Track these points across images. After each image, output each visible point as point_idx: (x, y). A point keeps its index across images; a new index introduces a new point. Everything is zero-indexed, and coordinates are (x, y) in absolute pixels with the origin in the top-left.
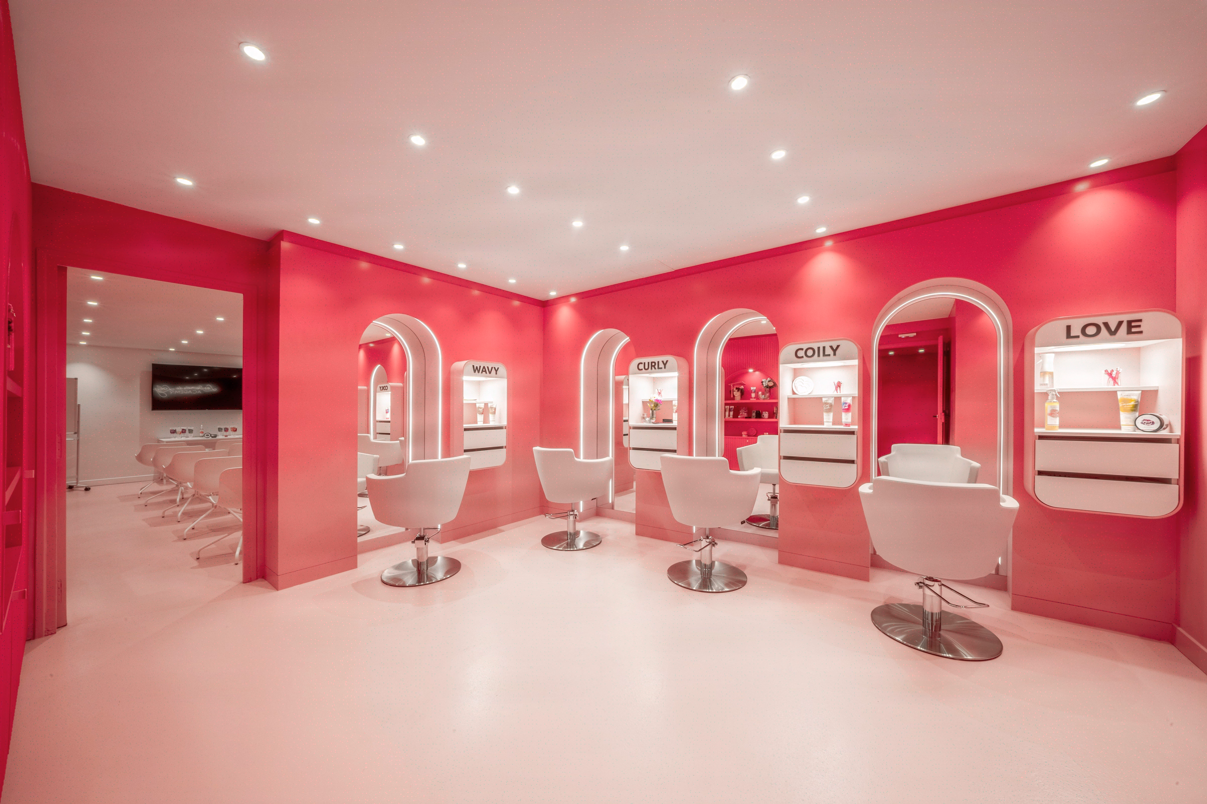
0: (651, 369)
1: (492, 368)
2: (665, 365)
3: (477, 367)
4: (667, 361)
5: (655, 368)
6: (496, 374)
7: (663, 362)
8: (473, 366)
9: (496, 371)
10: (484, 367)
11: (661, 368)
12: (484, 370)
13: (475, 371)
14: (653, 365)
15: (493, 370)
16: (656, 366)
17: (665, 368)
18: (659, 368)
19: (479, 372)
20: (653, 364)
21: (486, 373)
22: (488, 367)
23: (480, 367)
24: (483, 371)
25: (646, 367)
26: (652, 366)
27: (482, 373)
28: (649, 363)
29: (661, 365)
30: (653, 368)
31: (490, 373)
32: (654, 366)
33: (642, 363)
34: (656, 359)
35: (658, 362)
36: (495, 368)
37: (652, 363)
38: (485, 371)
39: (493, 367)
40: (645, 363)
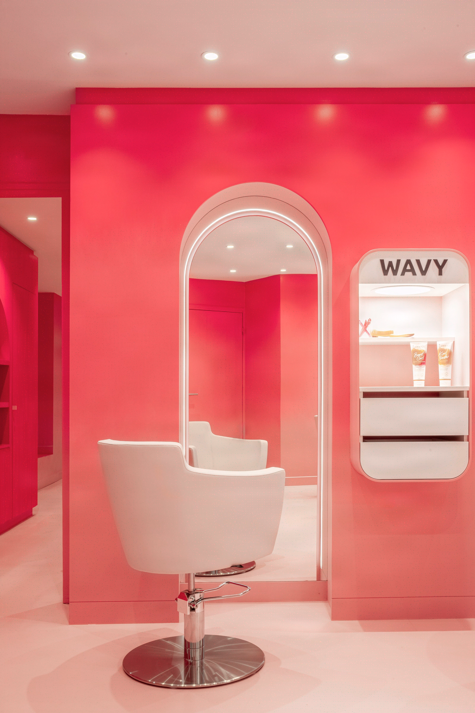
1: (429, 262)
3: (390, 264)
6: (440, 273)
8: (382, 262)
9: (440, 268)
10: (408, 262)
12: (408, 267)
13: (385, 272)
15: (433, 266)
19: (395, 272)
21: (414, 274)
22: (418, 262)
23: (399, 261)
24: (405, 270)
27: (403, 274)
31: (424, 273)
36: (436, 261)
38: (412, 270)
39: (432, 259)
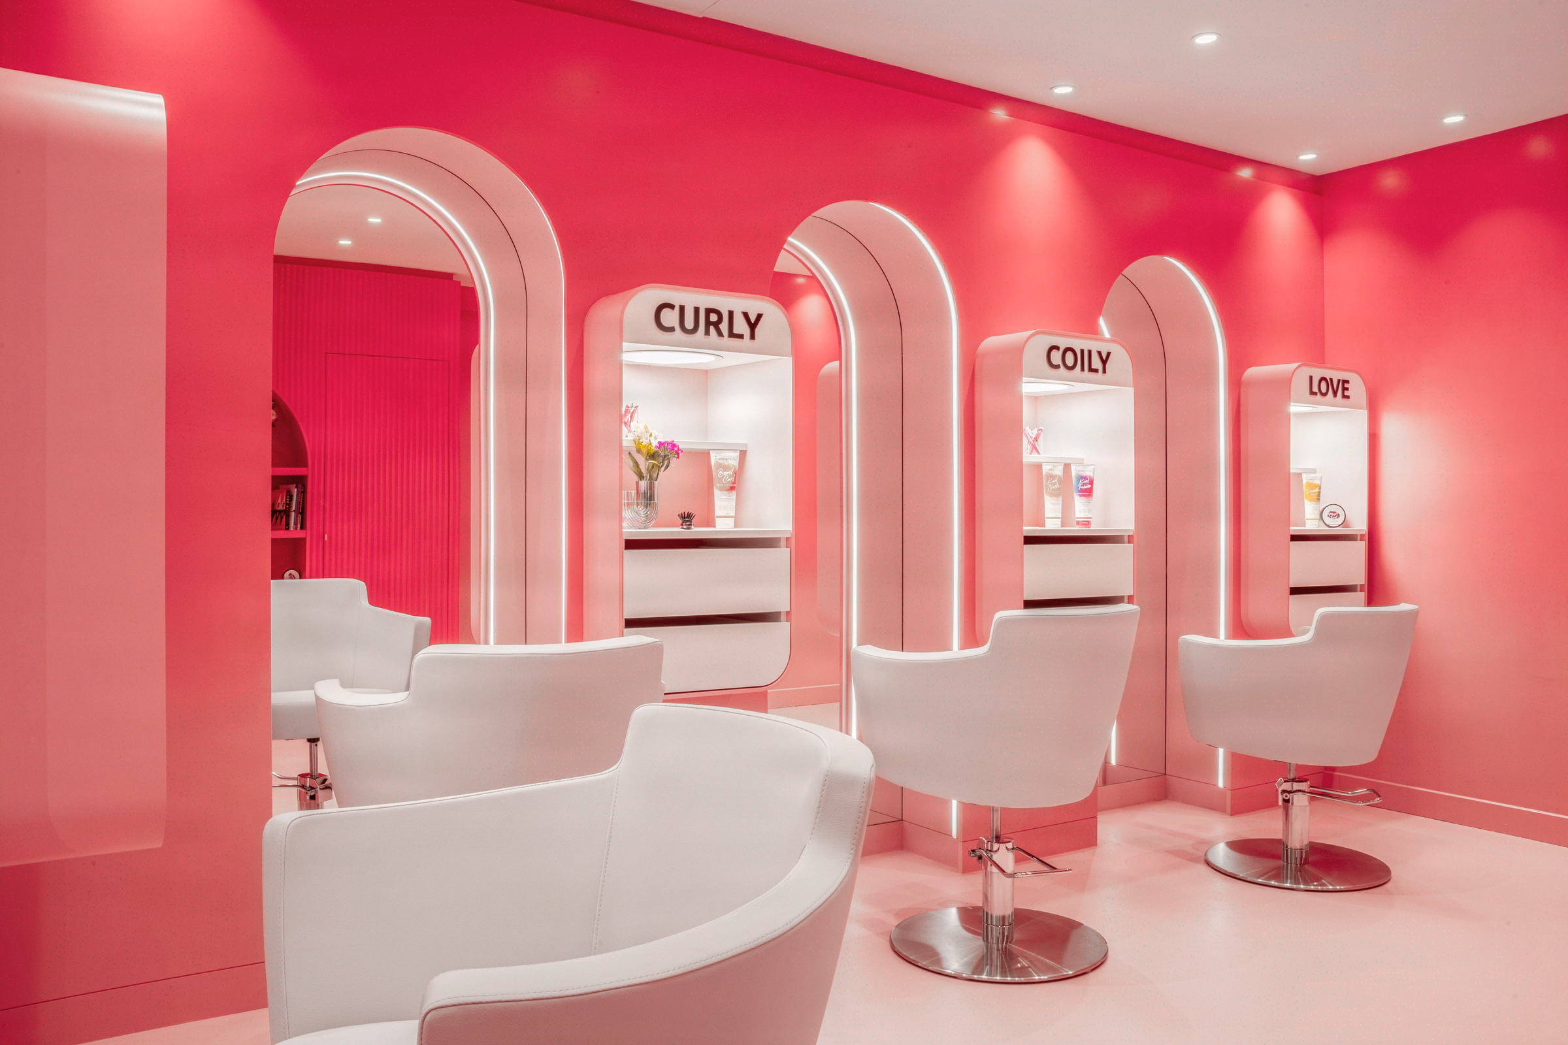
0: (707, 333)
2: (753, 326)
4: (759, 316)
5: (720, 334)
7: (746, 315)
11: (741, 336)
14: (713, 320)
16: (724, 326)
17: (753, 337)
18: (732, 335)
20: (714, 318)
25: (689, 324)
26: (708, 323)
28: (697, 310)
29: (741, 326)
30: (712, 328)
32: (716, 325)
33: (671, 306)
34: (723, 301)
35: (731, 314)
37: (709, 311)
40: (682, 308)
